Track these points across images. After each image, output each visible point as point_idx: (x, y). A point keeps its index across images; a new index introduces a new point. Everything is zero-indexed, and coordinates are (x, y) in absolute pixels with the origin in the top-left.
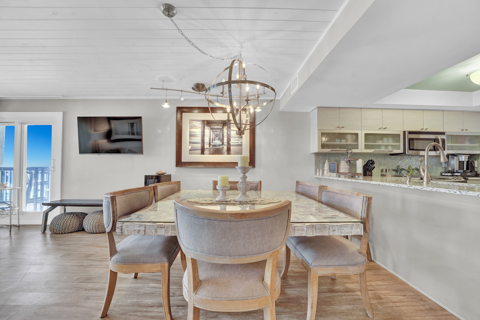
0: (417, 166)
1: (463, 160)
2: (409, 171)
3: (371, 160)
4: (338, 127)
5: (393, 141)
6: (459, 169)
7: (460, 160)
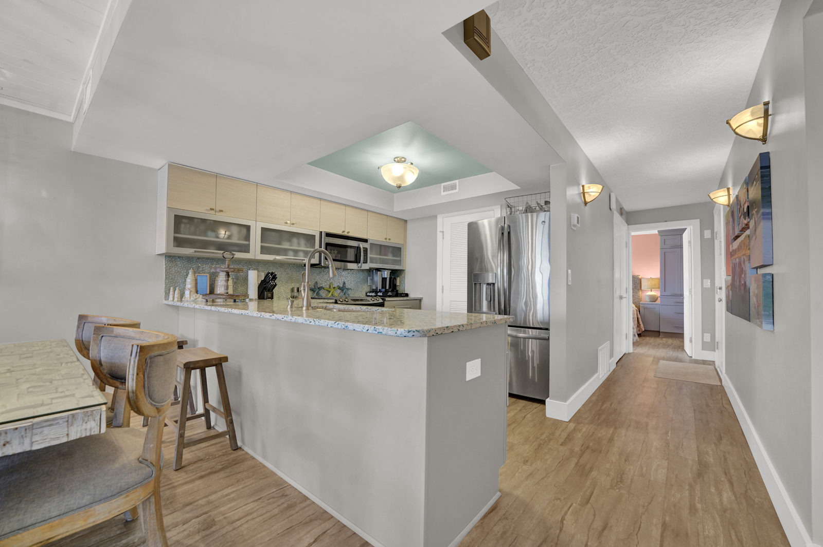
0: (340, 283)
1: (386, 277)
2: (330, 290)
3: (272, 274)
4: (212, 209)
5: (306, 245)
6: (382, 288)
7: (383, 277)
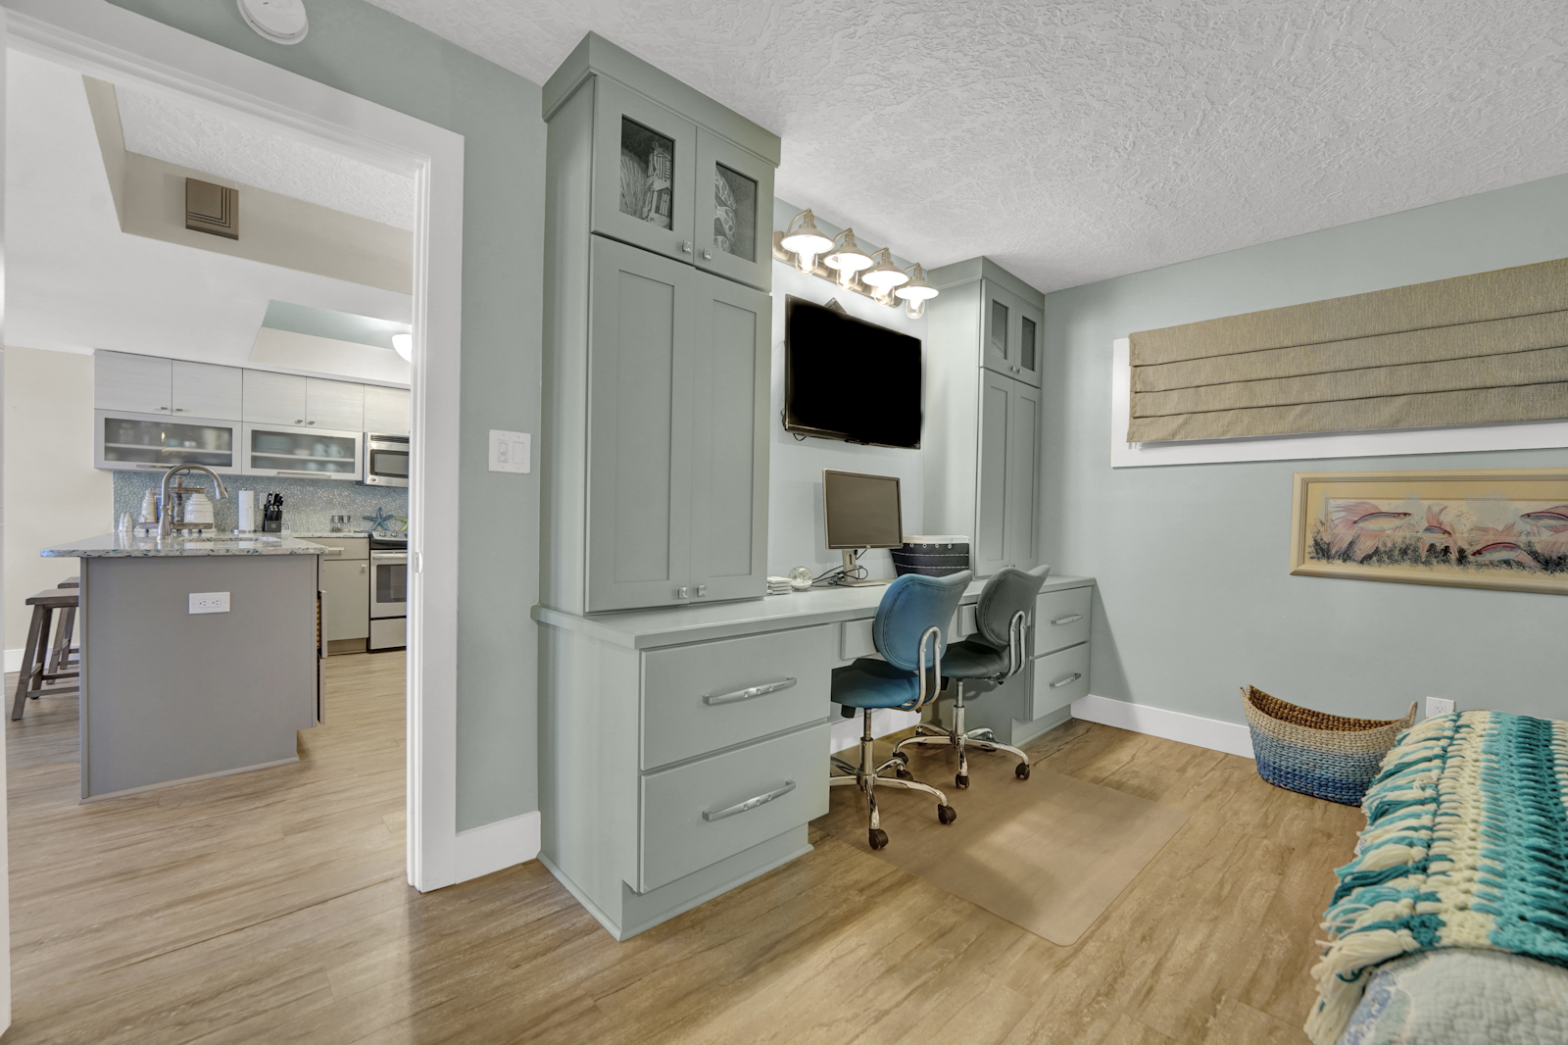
3: (276, 495)
4: (165, 408)
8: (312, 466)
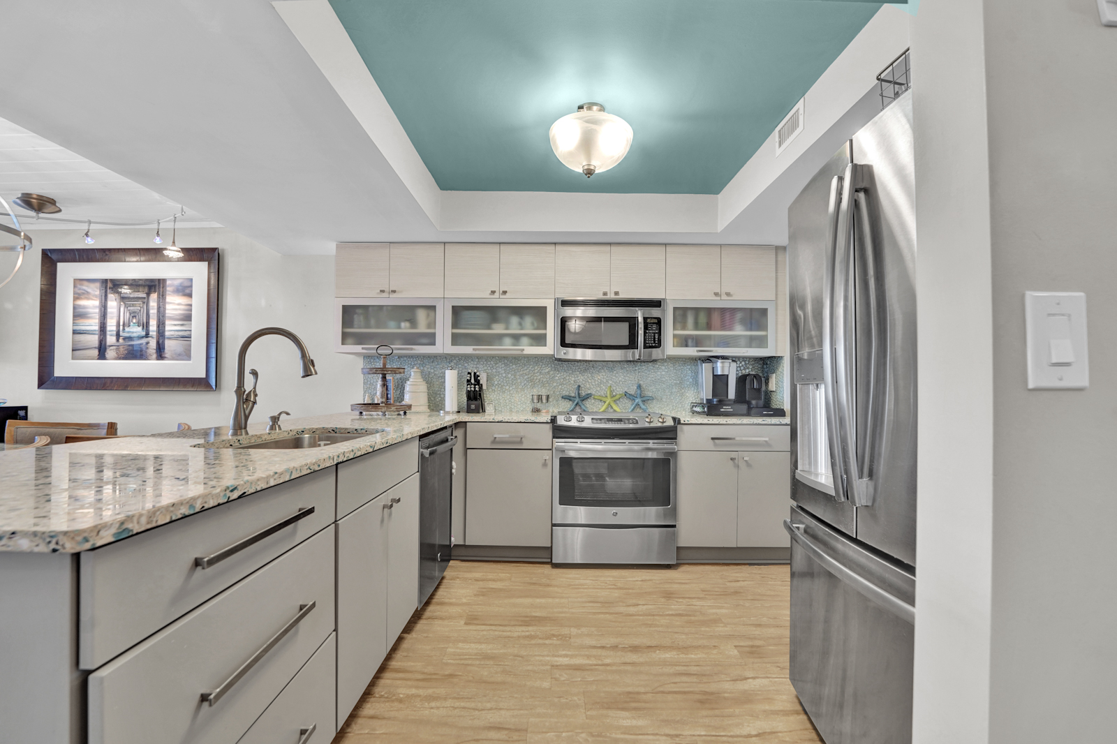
0: (628, 387)
1: (727, 374)
4: (382, 291)
6: (714, 396)
7: (714, 373)
8: (508, 341)
